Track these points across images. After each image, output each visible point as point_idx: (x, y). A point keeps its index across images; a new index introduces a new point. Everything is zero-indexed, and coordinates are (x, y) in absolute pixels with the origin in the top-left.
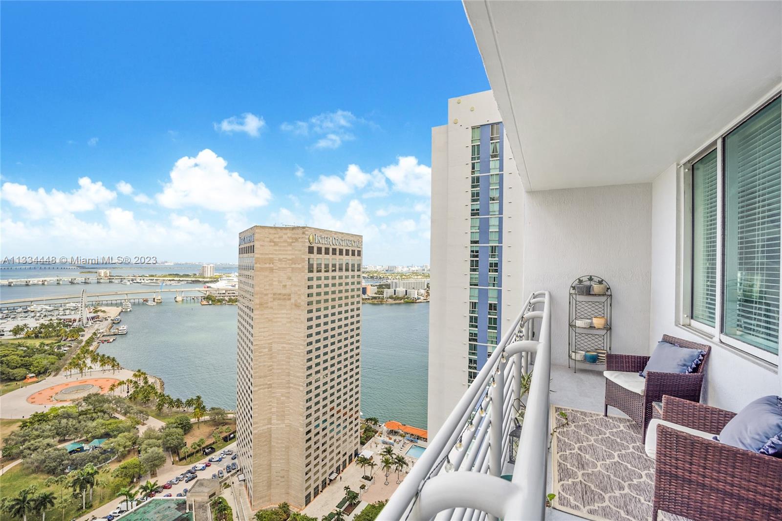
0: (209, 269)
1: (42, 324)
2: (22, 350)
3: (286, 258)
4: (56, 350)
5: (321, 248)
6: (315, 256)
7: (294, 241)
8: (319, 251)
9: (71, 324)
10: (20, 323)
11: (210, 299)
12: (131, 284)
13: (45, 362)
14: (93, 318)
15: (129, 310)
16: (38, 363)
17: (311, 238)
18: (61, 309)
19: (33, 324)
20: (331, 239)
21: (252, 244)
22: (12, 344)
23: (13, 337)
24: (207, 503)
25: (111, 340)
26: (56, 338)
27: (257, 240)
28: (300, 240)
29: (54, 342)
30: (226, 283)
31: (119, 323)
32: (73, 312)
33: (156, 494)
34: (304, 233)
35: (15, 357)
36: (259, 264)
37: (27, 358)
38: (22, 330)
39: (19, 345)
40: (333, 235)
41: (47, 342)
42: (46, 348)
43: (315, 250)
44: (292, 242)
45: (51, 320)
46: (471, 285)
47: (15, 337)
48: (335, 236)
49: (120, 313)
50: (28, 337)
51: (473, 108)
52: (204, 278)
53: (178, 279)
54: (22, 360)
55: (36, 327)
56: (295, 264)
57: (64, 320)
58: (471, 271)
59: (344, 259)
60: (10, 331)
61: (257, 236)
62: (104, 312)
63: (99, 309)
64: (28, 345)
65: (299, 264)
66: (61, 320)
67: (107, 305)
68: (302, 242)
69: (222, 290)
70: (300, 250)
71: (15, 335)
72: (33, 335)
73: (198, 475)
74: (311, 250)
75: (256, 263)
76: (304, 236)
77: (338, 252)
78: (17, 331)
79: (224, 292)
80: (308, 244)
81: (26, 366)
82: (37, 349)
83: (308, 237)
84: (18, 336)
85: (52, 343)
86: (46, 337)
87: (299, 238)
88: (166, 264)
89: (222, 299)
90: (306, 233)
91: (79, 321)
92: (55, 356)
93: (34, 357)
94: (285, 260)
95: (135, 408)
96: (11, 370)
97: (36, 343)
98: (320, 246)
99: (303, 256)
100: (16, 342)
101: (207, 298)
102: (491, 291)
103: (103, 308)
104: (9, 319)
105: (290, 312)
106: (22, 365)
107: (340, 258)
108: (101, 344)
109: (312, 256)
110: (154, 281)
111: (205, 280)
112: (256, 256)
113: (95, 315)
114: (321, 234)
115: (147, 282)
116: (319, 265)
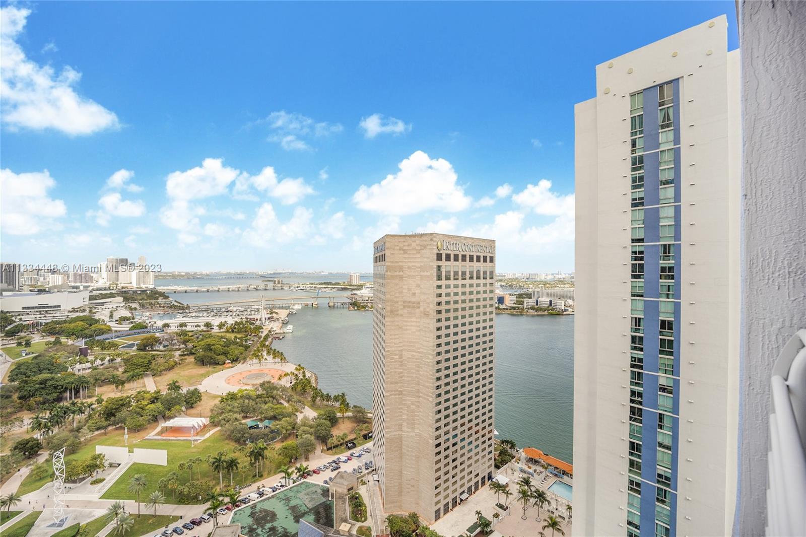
0: (355, 278)
1: (236, 322)
2: (223, 341)
3: (415, 266)
4: (244, 343)
5: (450, 254)
6: (443, 263)
7: (422, 248)
8: (448, 258)
9: (254, 322)
10: (223, 319)
11: (356, 305)
12: (297, 290)
13: (237, 352)
14: (269, 318)
15: (294, 312)
16: (232, 352)
17: (439, 244)
18: (249, 310)
19: (230, 321)
20: (460, 245)
21: (383, 253)
22: (218, 336)
23: (218, 331)
24: (346, 495)
25: (281, 338)
26: (245, 333)
27: (388, 248)
28: (428, 247)
29: (244, 336)
30: (368, 291)
31: (287, 323)
32: (256, 313)
33: (308, 476)
34: (432, 240)
35: (219, 346)
36: (390, 272)
37: (226, 348)
38: (224, 325)
39: (222, 337)
40: (462, 241)
41: (239, 336)
42: (238, 341)
43: (444, 257)
44: (421, 249)
45: (242, 318)
46: (632, 295)
47: (219, 331)
48: (465, 242)
49: (288, 315)
50: (227, 331)
51: (631, 69)
52: (351, 285)
53: (331, 287)
54: (223, 349)
55: (232, 324)
56: (424, 272)
57: (250, 319)
58: (632, 278)
59: (474, 265)
60: (217, 326)
61: (387, 245)
62: (277, 313)
63: (274, 311)
64: (227, 337)
65: (427, 272)
66: (248, 319)
67: (279, 308)
68: (430, 249)
69: (366, 297)
70: (428, 258)
71: (220, 329)
72: (231, 330)
73: (341, 466)
74: (439, 257)
75: (387, 271)
76: (432, 242)
77: (468, 259)
78: (221, 326)
79: (367, 299)
80: (436, 251)
81: (225, 354)
82: (232, 341)
83: (436, 243)
84: (222, 330)
85: (242, 337)
86: (239, 332)
87: (427, 245)
88: (322, 273)
89: (365, 305)
90: (434, 239)
91: (260, 320)
92: (243, 348)
93: (230, 347)
94: (415, 268)
95: (295, 397)
96: (216, 356)
97: (231, 336)
98: (449, 252)
99: (431, 264)
100: (220, 334)
101: (353, 304)
102: (662, 303)
103: (276, 311)
104: (217, 317)
105: (419, 320)
106: (223, 353)
107: (470, 265)
108: (274, 340)
109: (440, 263)
110: (313, 288)
111: (352, 287)
112: (387, 264)
113: (271, 316)
114: (450, 240)
115: (308, 289)
116: (448, 272)
